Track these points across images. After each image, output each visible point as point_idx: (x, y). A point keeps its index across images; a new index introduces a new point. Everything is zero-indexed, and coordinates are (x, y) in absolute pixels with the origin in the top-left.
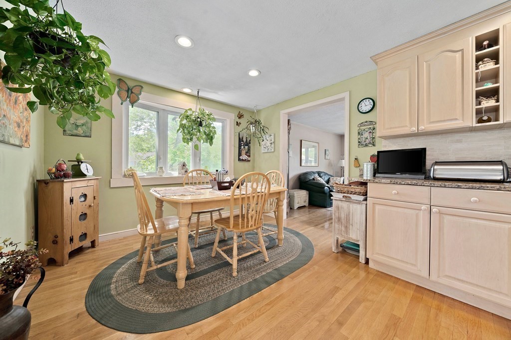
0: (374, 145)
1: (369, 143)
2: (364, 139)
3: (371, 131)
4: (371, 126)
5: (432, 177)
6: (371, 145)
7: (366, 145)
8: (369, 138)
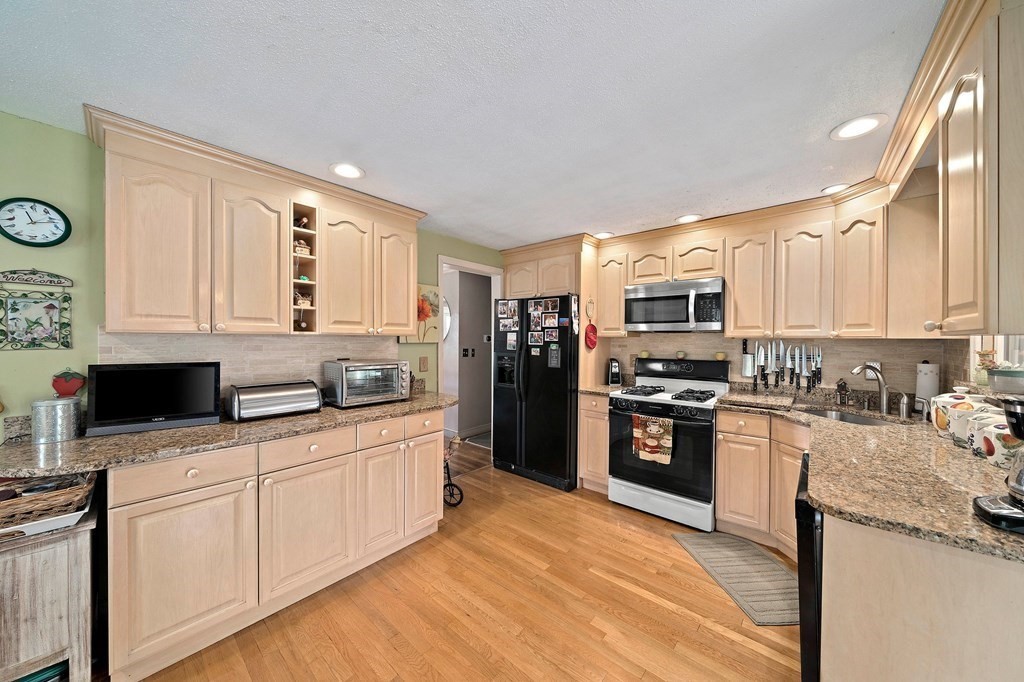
0: (67, 345)
1: (47, 339)
2: (23, 325)
3: (56, 304)
4: (57, 290)
5: (237, 418)
6: (56, 345)
7: (34, 344)
8: (46, 322)
